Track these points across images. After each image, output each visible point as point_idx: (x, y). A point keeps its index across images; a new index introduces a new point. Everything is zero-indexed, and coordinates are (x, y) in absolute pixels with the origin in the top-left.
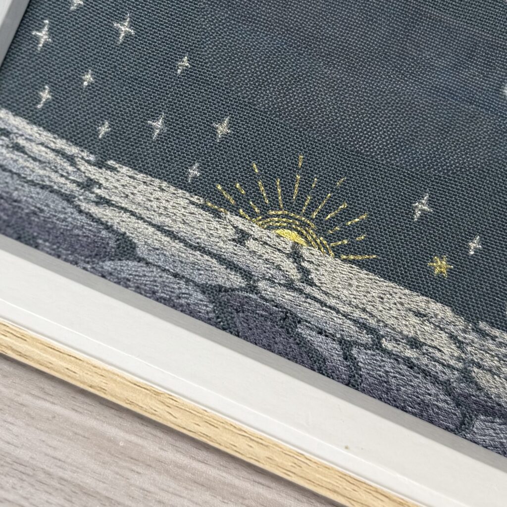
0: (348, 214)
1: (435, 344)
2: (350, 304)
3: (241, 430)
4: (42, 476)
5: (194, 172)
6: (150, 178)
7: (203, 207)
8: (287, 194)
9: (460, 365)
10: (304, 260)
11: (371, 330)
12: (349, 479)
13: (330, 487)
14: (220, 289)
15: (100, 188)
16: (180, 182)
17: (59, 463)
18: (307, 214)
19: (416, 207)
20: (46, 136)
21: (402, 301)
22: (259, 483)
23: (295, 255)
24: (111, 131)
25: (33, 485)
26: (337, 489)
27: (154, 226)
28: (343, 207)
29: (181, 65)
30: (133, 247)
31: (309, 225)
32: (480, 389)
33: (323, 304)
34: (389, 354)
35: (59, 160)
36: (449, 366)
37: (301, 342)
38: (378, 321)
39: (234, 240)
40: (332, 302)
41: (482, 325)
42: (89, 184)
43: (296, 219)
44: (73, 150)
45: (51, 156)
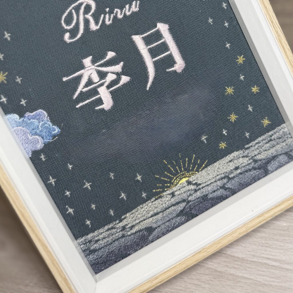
5: (144, 195)
7: (156, 199)
14: (181, 211)
15: (127, 225)
18: (181, 171)
23: (189, 183)
27: (150, 217)
28: (187, 160)
31: (184, 173)
33: (208, 185)
34: (234, 177)
35: (110, 231)
36: (249, 164)
37: (212, 199)
38: (224, 174)
44: (111, 225)
45: (107, 233)
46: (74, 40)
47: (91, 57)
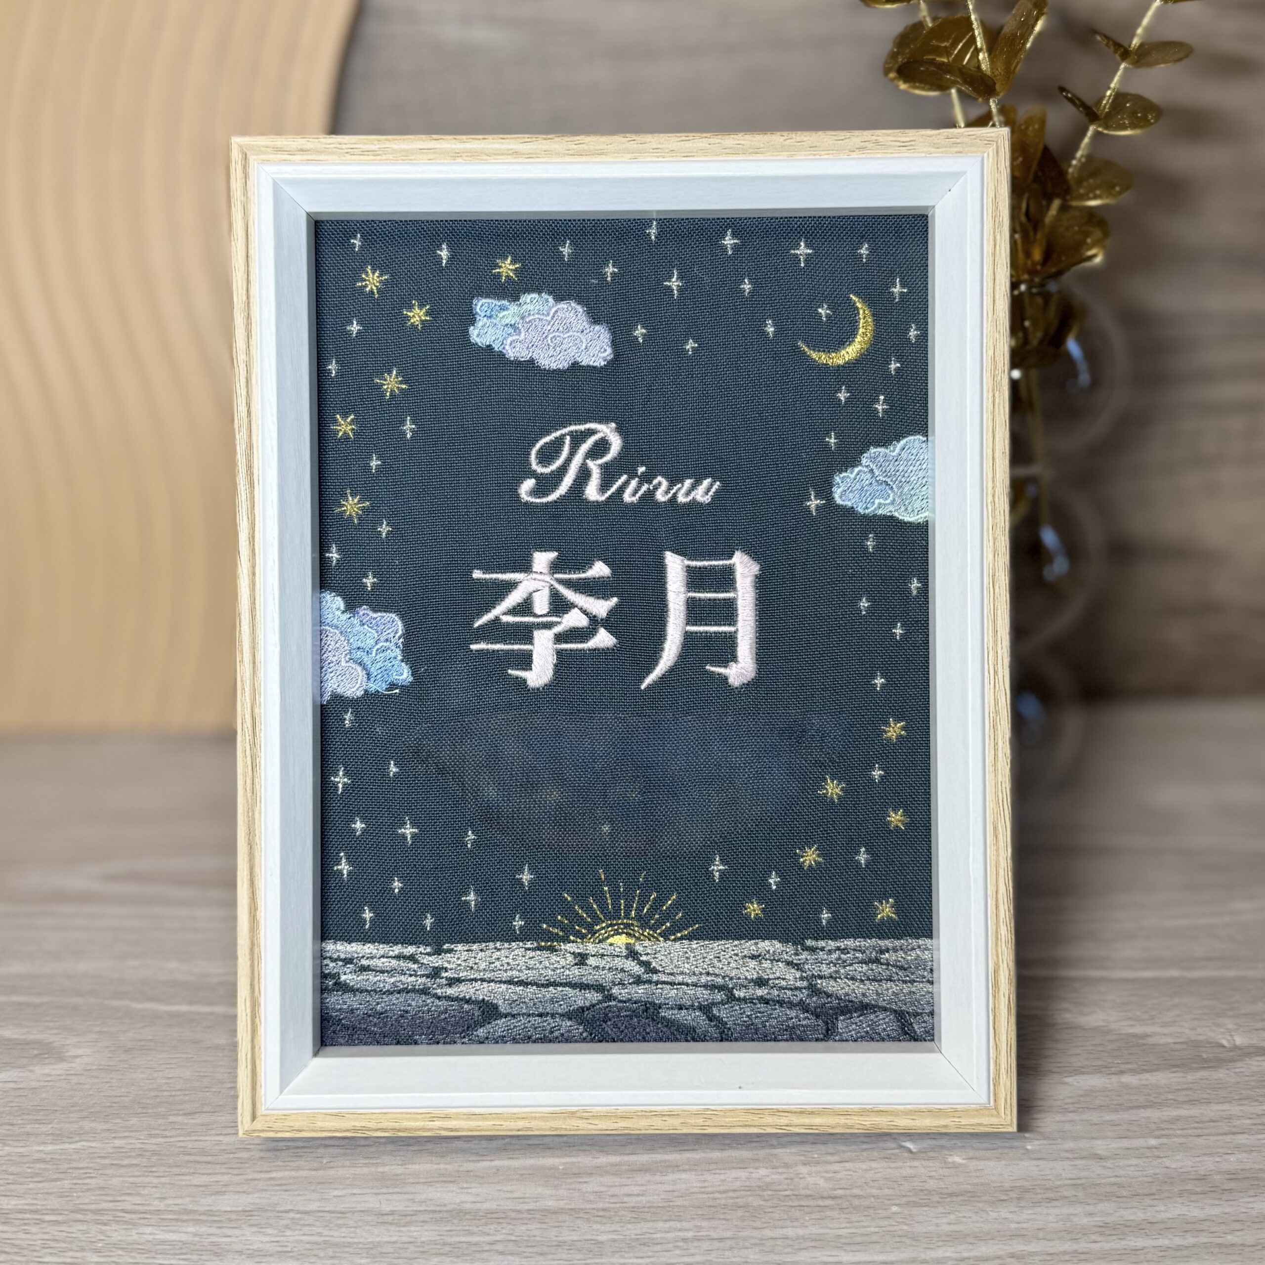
0: (660, 901)
1: (778, 975)
2: (694, 974)
3: (651, 1112)
4: (513, 1215)
5: (518, 923)
6: (484, 945)
7: (539, 948)
8: (603, 907)
9: (805, 984)
10: (641, 955)
11: (721, 988)
12: (753, 1111)
13: (740, 1124)
14: (582, 1009)
15: (446, 971)
16: (510, 936)
17: (521, 1200)
18: (627, 916)
19: (713, 870)
20: (383, 948)
21: (736, 952)
22: (684, 1150)
23: (632, 954)
24: (435, 920)
25: (510, 1224)
26: (747, 1123)
27: (505, 982)
28: (653, 896)
29: (468, 840)
30: (495, 1007)
31: (632, 924)
32: (829, 996)
33: (672, 984)
34: (744, 1000)
35: (403, 964)
36: (796, 988)
37: (669, 1023)
38: (724, 977)
39: (576, 964)
40: (680, 978)
41: (809, 943)
42: (436, 973)
43: (620, 924)
44: (410, 950)
45: (394, 962)
46: (538, 501)
47: (556, 554)
